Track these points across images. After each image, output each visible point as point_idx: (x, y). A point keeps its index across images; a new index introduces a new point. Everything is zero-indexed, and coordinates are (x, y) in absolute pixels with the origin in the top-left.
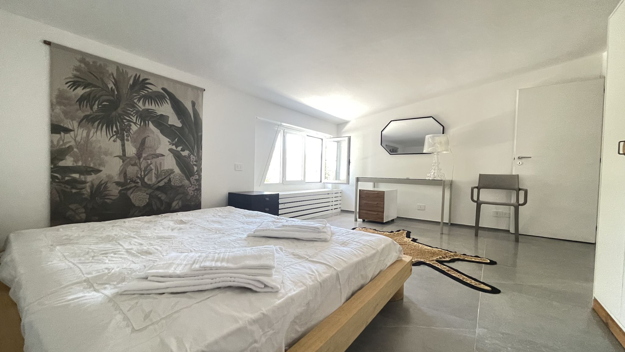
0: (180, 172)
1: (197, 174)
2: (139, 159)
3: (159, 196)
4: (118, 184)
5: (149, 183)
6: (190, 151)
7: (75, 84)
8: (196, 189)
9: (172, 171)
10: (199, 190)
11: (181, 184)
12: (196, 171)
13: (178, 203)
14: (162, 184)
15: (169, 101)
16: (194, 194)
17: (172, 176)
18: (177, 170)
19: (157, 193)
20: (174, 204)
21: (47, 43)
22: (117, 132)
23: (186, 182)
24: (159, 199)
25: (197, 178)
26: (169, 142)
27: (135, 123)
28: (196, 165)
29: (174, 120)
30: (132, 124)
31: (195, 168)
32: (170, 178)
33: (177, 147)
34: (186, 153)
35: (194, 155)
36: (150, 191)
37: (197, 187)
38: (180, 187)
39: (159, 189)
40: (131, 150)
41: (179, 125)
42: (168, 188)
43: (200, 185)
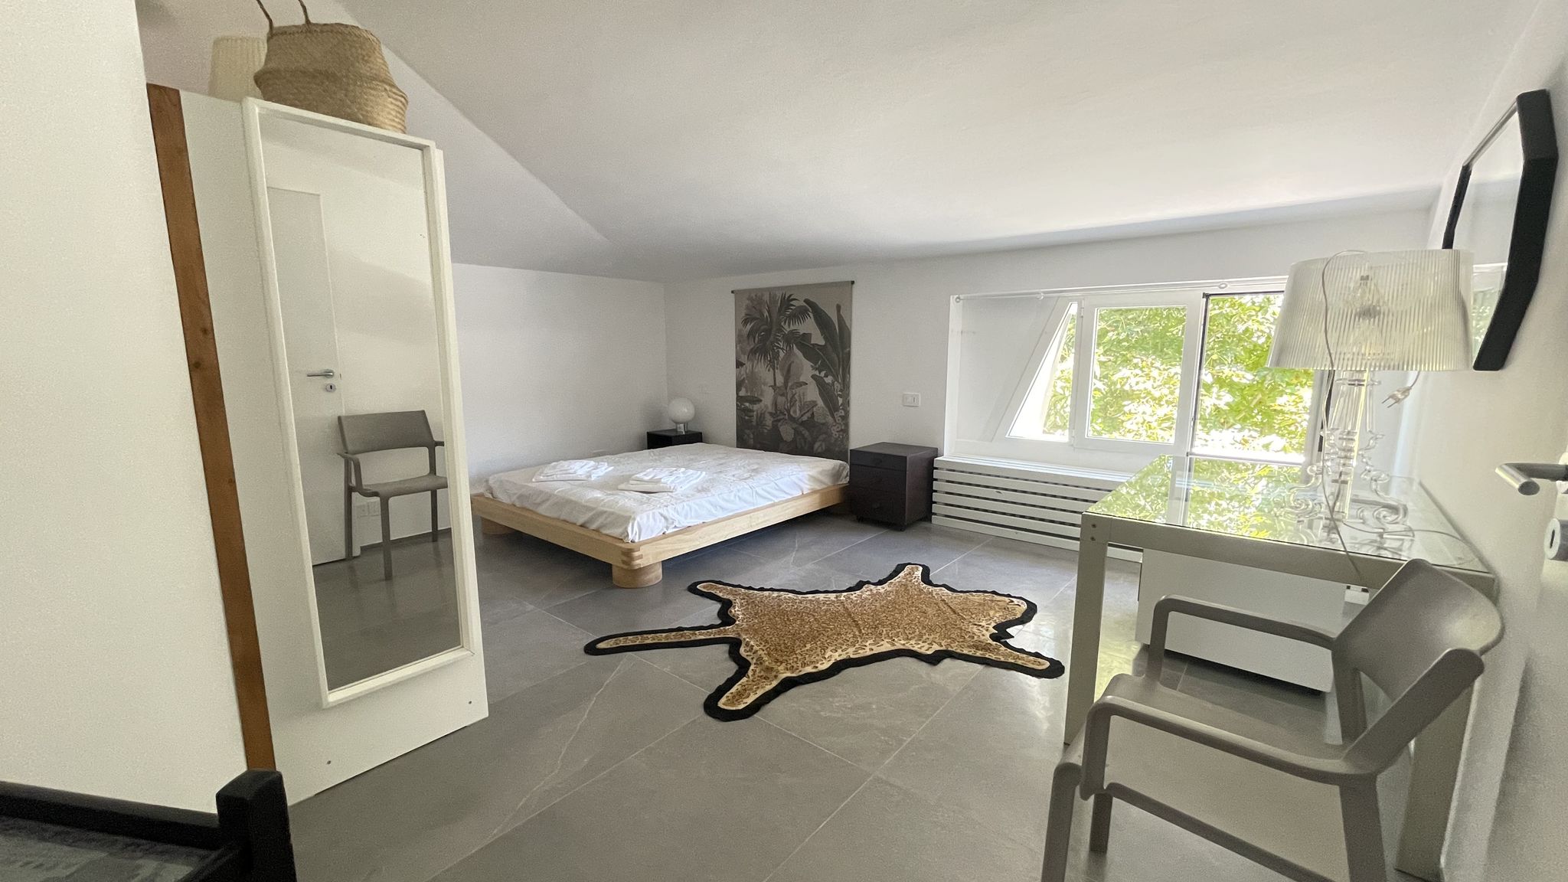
0: (823, 405)
1: (842, 409)
2: (786, 388)
3: (803, 432)
4: (771, 414)
5: (794, 416)
6: (834, 376)
7: (746, 322)
8: (842, 430)
9: (814, 404)
10: (845, 431)
11: (824, 421)
12: (842, 404)
13: (821, 445)
14: (805, 418)
15: (811, 315)
16: (839, 437)
17: (815, 409)
18: (820, 403)
19: (801, 429)
20: (817, 445)
21: (732, 292)
22: (770, 361)
23: (830, 419)
24: (803, 435)
25: (843, 414)
26: (812, 366)
27: (782, 349)
28: (841, 396)
29: (818, 339)
30: (780, 350)
31: (840, 400)
32: (813, 413)
33: (820, 373)
34: (829, 380)
35: (838, 382)
36: (795, 426)
37: (843, 428)
38: (823, 424)
39: (803, 423)
40: (780, 380)
41: (822, 343)
42: (810, 424)
43: (847, 425)
